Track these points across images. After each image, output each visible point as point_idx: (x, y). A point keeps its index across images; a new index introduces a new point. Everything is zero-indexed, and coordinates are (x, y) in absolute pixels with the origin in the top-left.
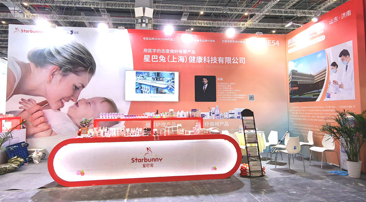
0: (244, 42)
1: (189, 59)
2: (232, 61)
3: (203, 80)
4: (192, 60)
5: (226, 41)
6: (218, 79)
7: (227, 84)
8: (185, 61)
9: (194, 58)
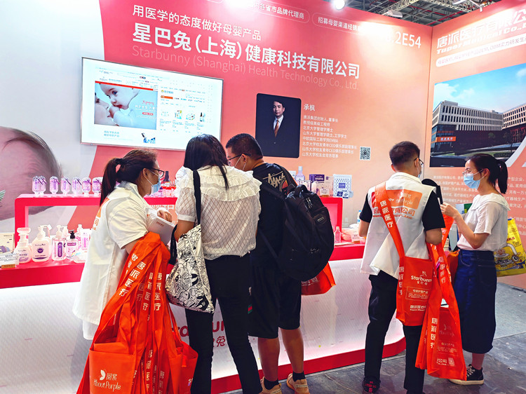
1: (247, 50)
2: (335, 70)
3: (274, 106)
4: (253, 54)
5: (326, 21)
6: (305, 107)
7: (322, 119)
8: (237, 54)
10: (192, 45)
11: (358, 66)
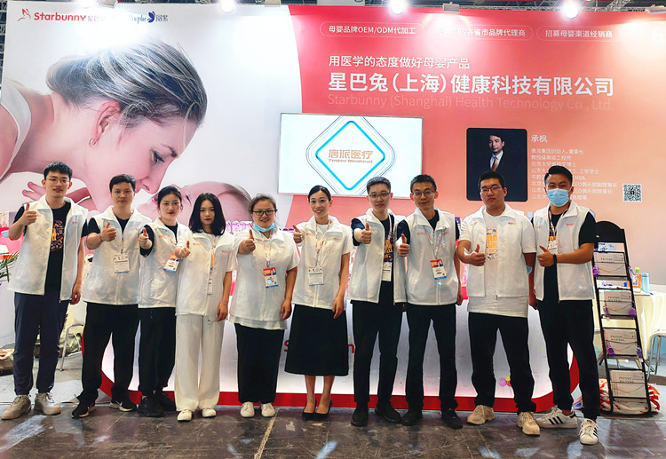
0: (609, 34)
2: (574, 89)
3: (490, 141)
4: (461, 85)
5: (556, 33)
6: (533, 139)
8: (440, 87)
9: (466, 79)
10: (389, 85)
11: (611, 80)
